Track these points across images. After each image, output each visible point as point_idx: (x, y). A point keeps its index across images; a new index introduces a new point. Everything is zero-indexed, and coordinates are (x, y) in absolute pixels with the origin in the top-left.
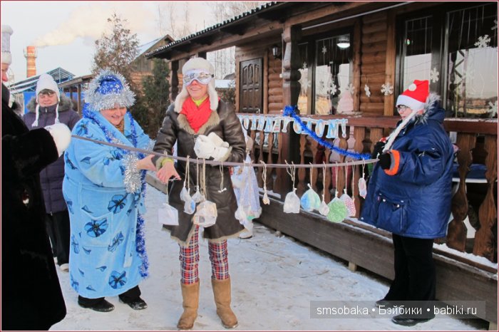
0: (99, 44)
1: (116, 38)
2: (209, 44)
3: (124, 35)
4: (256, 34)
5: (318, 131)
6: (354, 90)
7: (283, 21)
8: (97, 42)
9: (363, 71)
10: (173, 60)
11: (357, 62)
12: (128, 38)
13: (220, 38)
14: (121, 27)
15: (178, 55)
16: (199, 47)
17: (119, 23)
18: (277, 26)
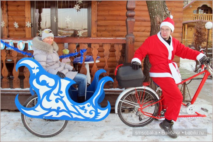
5: (19, 47)
6: (5, 25)
9: (9, 14)
11: (5, 9)
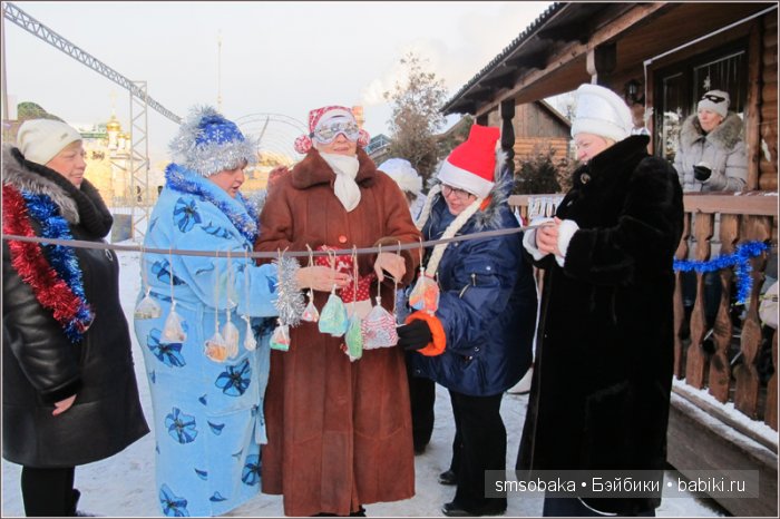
0: (390, 97)
1: (413, 87)
2: (511, 87)
3: (424, 82)
4: (558, 65)
7: (585, 41)
8: (386, 95)
9: (764, 115)
10: (478, 115)
11: (754, 101)
12: (430, 85)
13: (522, 77)
14: (420, 72)
15: (483, 106)
16: (501, 94)
17: (418, 64)
18: (580, 49)
